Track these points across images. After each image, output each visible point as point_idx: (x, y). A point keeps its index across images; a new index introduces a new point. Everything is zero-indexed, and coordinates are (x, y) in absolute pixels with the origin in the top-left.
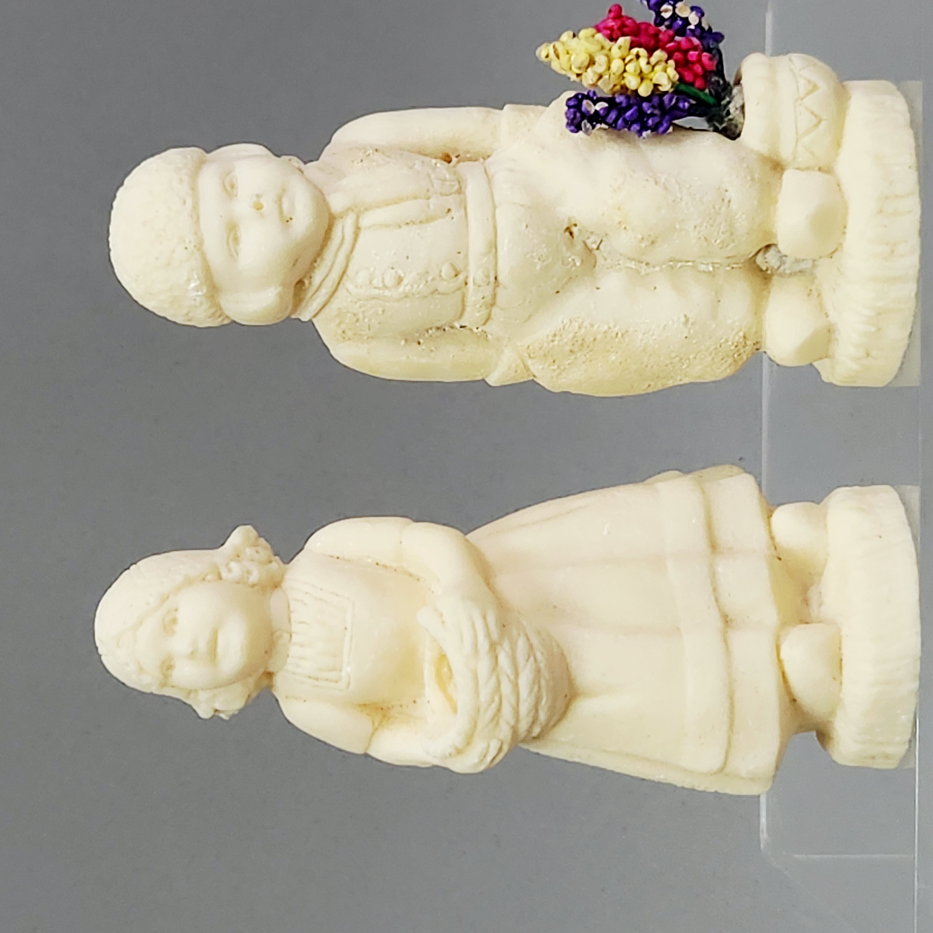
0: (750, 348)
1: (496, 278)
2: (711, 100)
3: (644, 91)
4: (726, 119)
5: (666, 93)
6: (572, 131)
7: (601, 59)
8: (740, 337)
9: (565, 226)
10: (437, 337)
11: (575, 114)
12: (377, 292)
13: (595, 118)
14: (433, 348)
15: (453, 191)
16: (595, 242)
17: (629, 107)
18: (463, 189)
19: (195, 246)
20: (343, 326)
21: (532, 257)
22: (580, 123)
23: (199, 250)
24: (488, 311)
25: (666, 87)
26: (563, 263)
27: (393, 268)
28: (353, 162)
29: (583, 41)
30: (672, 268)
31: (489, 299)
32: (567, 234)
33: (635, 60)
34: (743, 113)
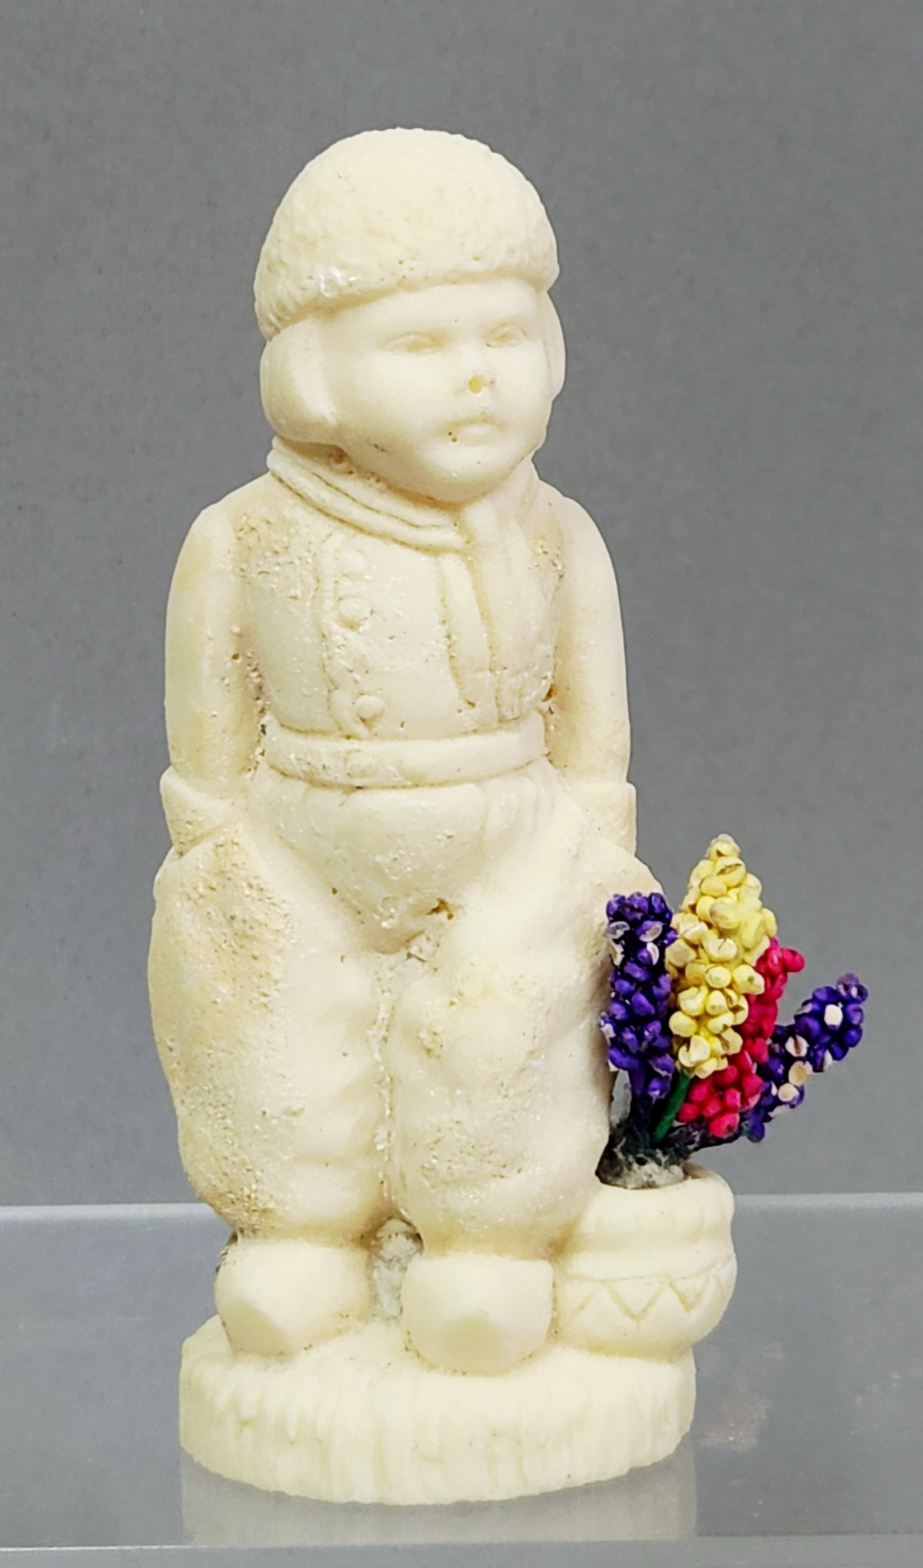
0: (243, 1219)
1: (359, 788)
2: (661, 1132)
3: (679, 1023)
4: (631, 1159)
5: (675, 1057)
6: (609, 905)
7: (730, 948)
8: (266, 1203)
9: (448, 900)
10: (246, 688)
11: (639, 910)
12: (330, 586)
13: (632, 944)
14: (226, 681)
15: (503, 709)
16: (421, 951)
17: (652, 999)
18: (505, 726)
19: (404, 277)
20: (264, 527)
21: (399, 848)
22: (622, 919)
23: (399, 284)
24: (302, 775)
25: (686, 1058)
26: (385, 899)
27: (372, 612)
28: (543, 538)
29: (759, 918)
30: (380, 1083)
31: (325, 777)
32: (436, 905)
33: (731, 1006)
34: (643, 1187)
